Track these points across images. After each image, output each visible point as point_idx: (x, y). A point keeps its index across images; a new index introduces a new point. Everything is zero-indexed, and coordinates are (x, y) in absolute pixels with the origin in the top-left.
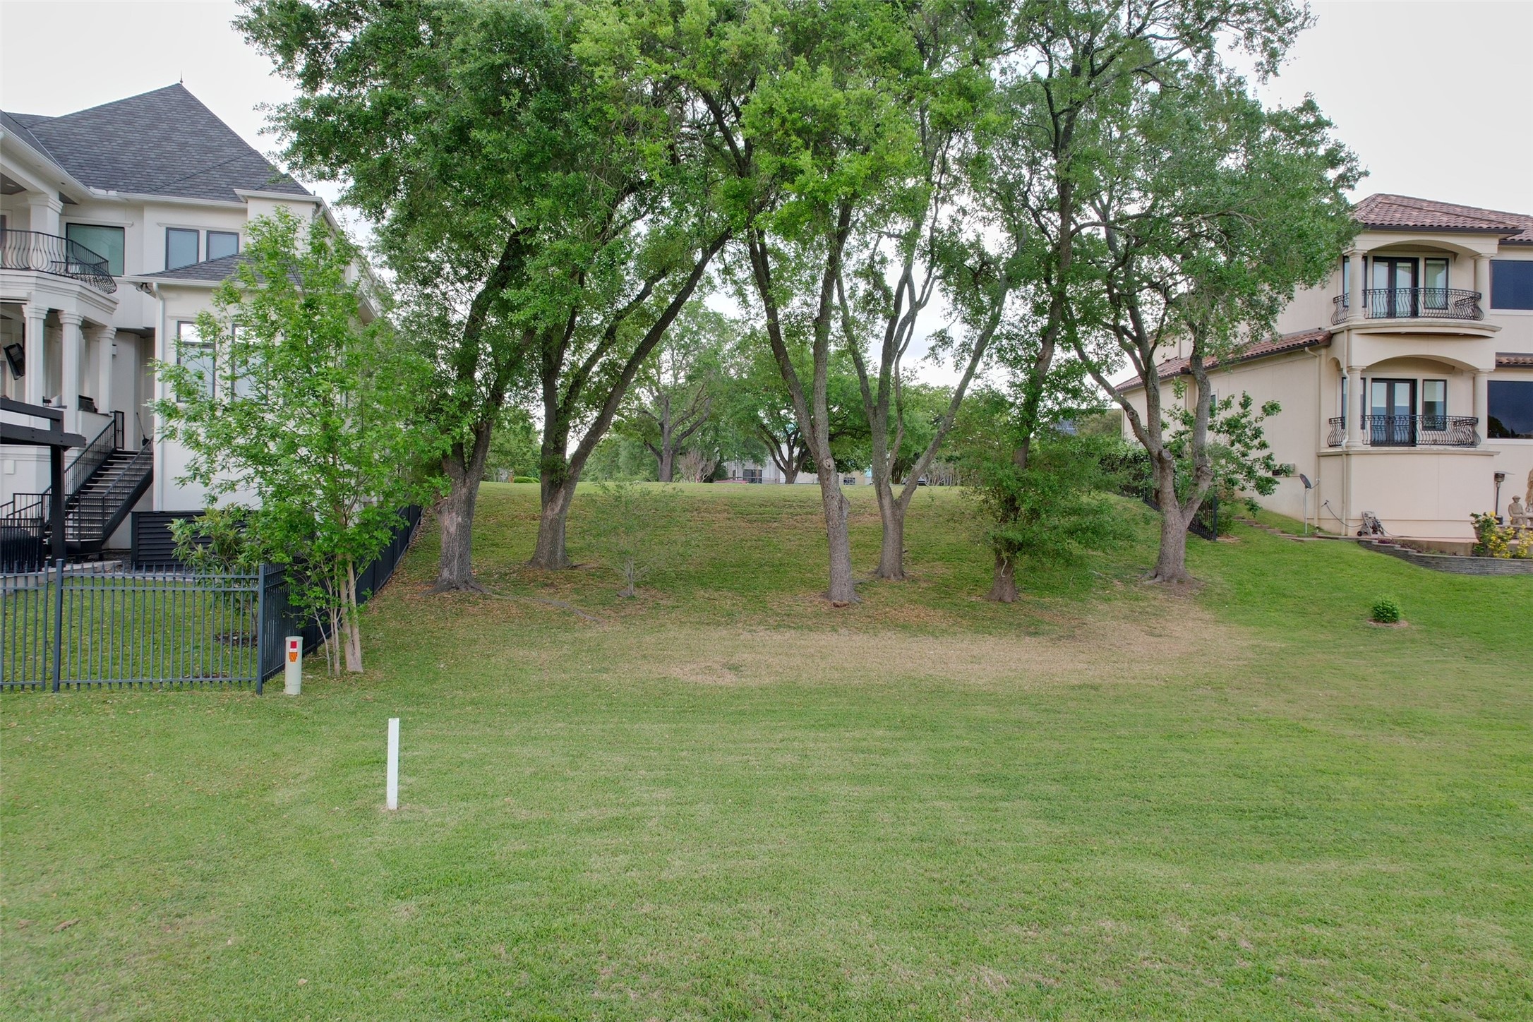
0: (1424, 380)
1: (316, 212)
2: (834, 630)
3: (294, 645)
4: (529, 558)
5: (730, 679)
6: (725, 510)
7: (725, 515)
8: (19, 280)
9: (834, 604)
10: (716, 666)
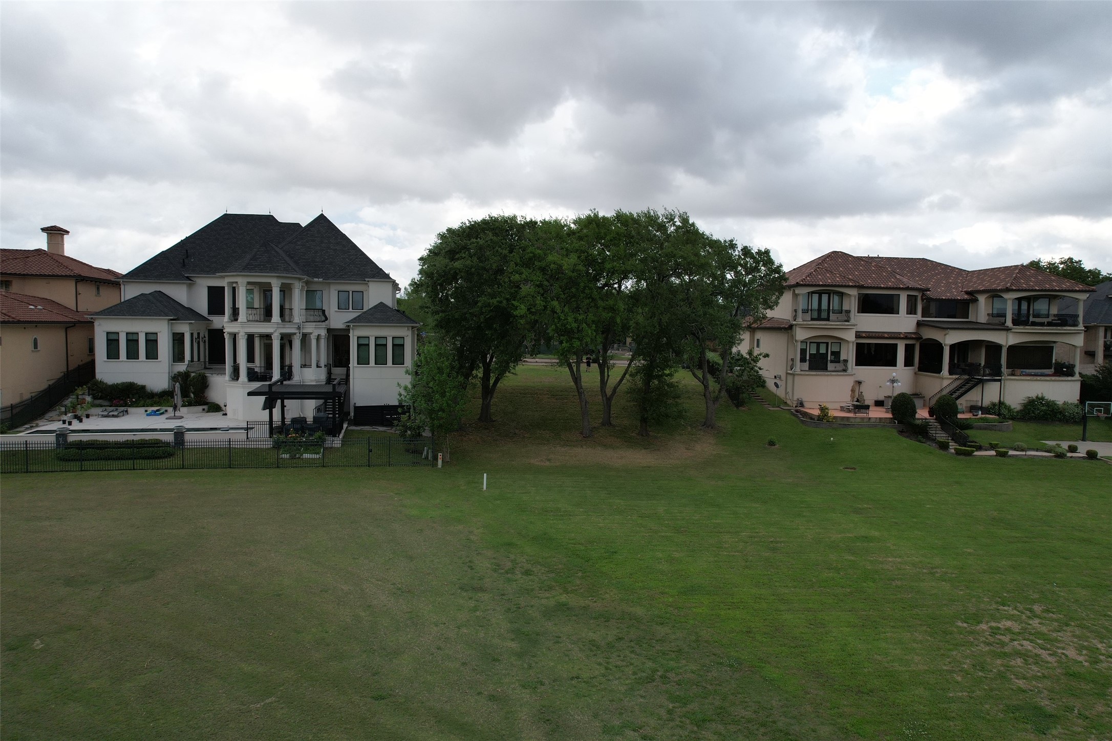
0: (832, 343)
1: (393, 285)
2: (582, 447)
3: (440, 456)
4: (478, 416)
5: (548, 463)
6: (547, 394)
7: (547, 396)
8: (310, 326)
9: (584, 437)
10: (544, 460)
